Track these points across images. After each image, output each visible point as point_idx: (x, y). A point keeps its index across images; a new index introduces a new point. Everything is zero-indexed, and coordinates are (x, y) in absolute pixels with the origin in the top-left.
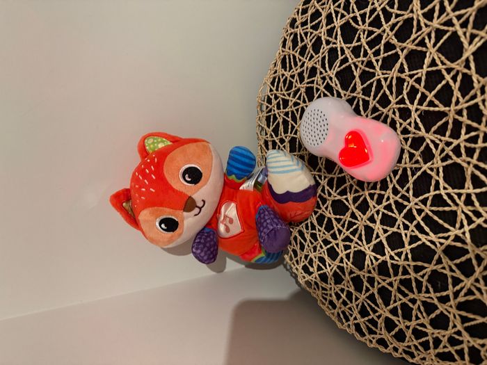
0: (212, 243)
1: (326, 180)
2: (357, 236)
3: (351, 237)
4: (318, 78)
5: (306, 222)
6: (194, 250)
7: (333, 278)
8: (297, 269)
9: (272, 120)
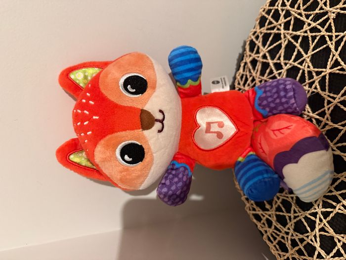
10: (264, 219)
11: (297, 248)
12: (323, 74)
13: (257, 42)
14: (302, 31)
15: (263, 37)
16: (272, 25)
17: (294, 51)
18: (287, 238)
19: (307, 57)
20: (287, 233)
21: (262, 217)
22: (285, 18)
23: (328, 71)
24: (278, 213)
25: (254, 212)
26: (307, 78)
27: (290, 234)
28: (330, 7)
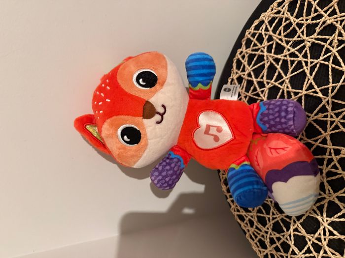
10: (247, 219)
11: (274, 246)
12: (300, 95)
13: (243, 61)
14: (282, 55)
15: (249, 57)
16: (257, 47)
17: (276, 72)
18: (267, 236)
19: (286, 78)
20: (267, 232)
21: (245, 217)
22: (268, 42)
23: (304, 92)
24: (259, 215)
25: (238, 213)
26: (286, 97)
27: (269, 233)
28: (307, 37)
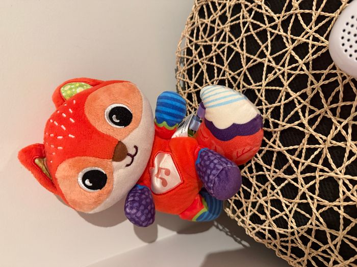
0: (148, 200)
1: (270, 111)
2: (321, 161)
3: (314, 165)
4: (244, 11)
5: (249, 165)
6: (128, 210)
7: (293, 221)
8: (243, 222)
9: (193, 72)
12: (243, 73)
14: (212, 52)
15: (187, 74)
16: (190, 61)
17: (214, 70)
19: (225, 68)
21: (264, 232)
22: (196, 50)
23: (245, 68)
24: (274, 218)
26: (233, 83)
28: (223, 25)
